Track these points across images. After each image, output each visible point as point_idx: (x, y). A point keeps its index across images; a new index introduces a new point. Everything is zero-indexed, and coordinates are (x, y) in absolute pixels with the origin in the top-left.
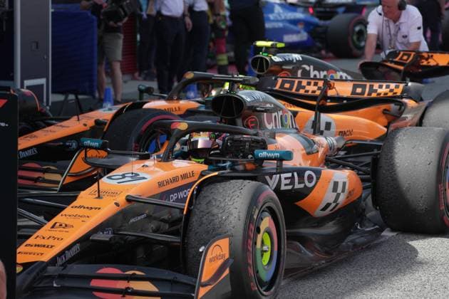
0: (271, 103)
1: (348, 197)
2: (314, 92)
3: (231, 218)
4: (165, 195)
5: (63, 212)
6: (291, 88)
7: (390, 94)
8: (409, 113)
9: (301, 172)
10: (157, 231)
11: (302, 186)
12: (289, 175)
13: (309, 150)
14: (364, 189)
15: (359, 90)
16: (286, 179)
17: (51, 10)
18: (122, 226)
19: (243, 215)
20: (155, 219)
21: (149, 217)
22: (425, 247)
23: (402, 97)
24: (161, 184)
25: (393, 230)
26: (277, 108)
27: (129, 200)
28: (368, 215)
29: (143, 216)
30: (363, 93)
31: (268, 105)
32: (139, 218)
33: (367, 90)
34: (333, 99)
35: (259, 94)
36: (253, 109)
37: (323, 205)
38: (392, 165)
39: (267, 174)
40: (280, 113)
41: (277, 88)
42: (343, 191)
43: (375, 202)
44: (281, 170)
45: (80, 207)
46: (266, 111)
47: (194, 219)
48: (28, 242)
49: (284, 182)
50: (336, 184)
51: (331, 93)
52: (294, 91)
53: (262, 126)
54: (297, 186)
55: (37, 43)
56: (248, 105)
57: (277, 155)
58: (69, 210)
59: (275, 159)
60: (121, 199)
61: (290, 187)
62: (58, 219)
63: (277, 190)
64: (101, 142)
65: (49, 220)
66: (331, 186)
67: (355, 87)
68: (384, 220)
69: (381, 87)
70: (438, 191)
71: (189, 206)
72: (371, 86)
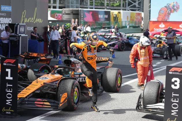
3: (68, 88)
4: (53, 82)
5: (29, 86)
7: (106, 60)
8: (110, 64)
10: (51, 91)
11: (85, 81)
12: (82, 78)
15: (98, 59)
17: (28, 40)
18: (42, 89)
19: (71, 87)
21: (49, 87)
22: (113, 95)
23: (108, 61)
24: (52, 80)
25: (106, 91)
26: (79, 63)
27: (44, 83)
28: (100, 88)
30: (99, 60)
32: (46, 88)
35: (75, 59)
36: (74, 63)
38: (106, 76)
39: (76, 78)
41: (80, 58)
43: (102, 85)
44: (80, 77)
45: (33, 85)
46: (77, 63)
47: (59, 88)
48: (21, 93)
49: (80, 80)
53: (76, 66)
54: (84, 81)
55: (25, 47)
56: (72, 62)
58: (30, 86)
59: (78, 74)
60: (42, 83)
61: (82, 81)
62: (27, 88)
63: (79, 82)
64: (38, 70)
65: (25, 88)
68: (104, 89)
69: (103, 58)
70: (116, 82)
71: (58, 85)
72: (101, 58)
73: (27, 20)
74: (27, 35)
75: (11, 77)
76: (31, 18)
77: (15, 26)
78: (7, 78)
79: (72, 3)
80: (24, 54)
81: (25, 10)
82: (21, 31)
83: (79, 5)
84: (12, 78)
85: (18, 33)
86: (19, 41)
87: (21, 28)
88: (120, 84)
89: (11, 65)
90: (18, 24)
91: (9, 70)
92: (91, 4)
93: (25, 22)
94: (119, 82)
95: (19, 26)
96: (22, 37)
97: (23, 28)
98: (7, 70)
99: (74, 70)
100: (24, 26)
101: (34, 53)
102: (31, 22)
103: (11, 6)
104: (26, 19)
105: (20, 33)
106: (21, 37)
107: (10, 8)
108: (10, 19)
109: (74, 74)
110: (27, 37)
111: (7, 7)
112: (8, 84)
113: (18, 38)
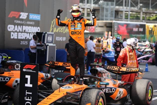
0: (105, 71)
1: (123, 95)
2: (117, 70)
3: (92, 98)
4: (76, 92)
5: (50, 95)
6: (111, 68)
7: (135, 71)
8: (140, 76)
9: (111, 88)
10: (74, 101)
11: (111, 92)
12: (108, 89)
13: (114, 84)
14: (128, 94)
15: (128, 70)
16: (107, 90)
17: (56, 50)
18: (65, 99)
19: (95, 98)
20: (74, 98)
21: (72, 97)
23: (138, 72)
24: (75, 90)
26: (106, 73)
27: (67, 93)
28: (129, 101)
29: (70, 97)
30: (129, 70)
31: (104, 72)
32: (69, 98)
33: (130, 69)
34: (121, 71)
35: (102, 69)
36: (100, 72)
37: (116, 97)
38: (135, 89)
39: (102, 88)
40: (107, 74)
41: (108, 68)
42: (122, 94)
43: (131, 98)
44: (106, 87)
45: (55, 94)
46: (103, 73)
47: (83, 98)
48: (41, 102)
49: (107, 91)
50: (120, 92)
51: (121, 70)
52: (112, 69)
53: (102, 76)
54: (110, 92)
55: (52, 57)
56: (99, 71)
57: (105, 84)
58: (52, 95)
59: (105, 85)
60: (65, 93)
61: (108, 92)
62: (49, 97)
63: (105, 93)
64: (62, 79)
65: (46, 97)
66: (119, 92)
67: (127, 69)
68: (133, 102)
69: (133, 69)
70: (146, 95)
71: (82, 95)
72: (131, 69)
73: (56, 30)
74: (55, 45)
75: (31, 84)
76: (60, 28)
77: (43, 35)
78: (26, 85)
79: (106, 16)
80: (49, 63)
81: (54, 20)
82: (48, 40)
83: (113, 18)
84: (31, 86)
85: (45, 42)
86: (46, 50)
87: (49, 37)
88: (151, 97)
89: (31, 71)
90: (46, 33)
91: (28, 77)
92: (126, 17)
93: (54, 31)
94: (149, 95)
95: (46, 34)
96: (50, 47)
97: (51, 37)
98: (27, 76)
99: (100, 80)
100: (52, 35)
101: (59, 63)
102: (61, 32)
103: (40, 15)
104: (55, 28)
105: (47, 42)
106: (48, 47)
107: (39, 16)
108: (39, 28)
109: (100, 84)
110: (55, 46)
111: (36, 15)
112: (27, 92)
113: (45, 48)
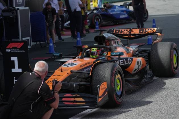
0: (114, 37)
1: (142, 66)
2: (126, 33)
4: (83, 69)
5: (51, 77)
6: (119, 32)
7: (152, 32)
8: (159, 37)
12: (123, 60)
13: (127, 52)
15: (141, 31)
21: (78, 77)
23: (156, 33)
24: (81, 66)
26: (116, 39)
27: (72, 72)
29: (76, 77)
34: (133, 35)
37: (134, 70)
39: (115, 60)
41: (114, 33)
42: (140, 64)
44: (120, 59)
45: (56, 75)
49: (121, 63)
50: (138, 62)
51: (132, 33)
53: (111, 45)
54: (126, 64)
56: (107, 38)
60: (69, 72)
61: (123, 64)
64: (60, 54)
66: (136, 63)
69: (149, 30)
71: (92, 72)
72: (145, 30)
75: (19, 68)
78: (13, 70)
84: (20, 70)
88: (177, 64)
89: (18, 51)
91: (15, 59)
98: (13, 59)
99: (110, 50)
